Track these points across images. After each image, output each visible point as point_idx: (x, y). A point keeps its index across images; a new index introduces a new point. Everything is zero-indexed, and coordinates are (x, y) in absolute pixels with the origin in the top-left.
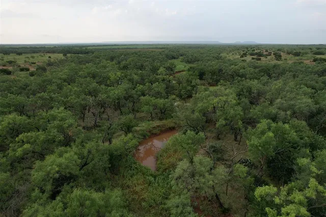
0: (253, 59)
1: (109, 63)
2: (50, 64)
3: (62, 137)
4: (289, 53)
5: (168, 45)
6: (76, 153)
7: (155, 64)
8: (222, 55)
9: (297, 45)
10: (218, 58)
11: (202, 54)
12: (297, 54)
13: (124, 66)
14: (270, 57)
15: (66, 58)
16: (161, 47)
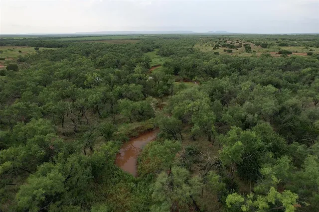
0: (225, 51)
1: (84, 59)
2: (21, 60)
3: (43, 152)
4: (257, 45)
5: (143, 35)
6: (60, 171)
7: (131, 60)
8: (195, 46)
9: (265, 35)
10: (192, 51)
11: (176, 46)
12: (265, 46)
13: (100, 63)
14: (240, 48)
15: (38, 52)
16: (136, 37)
